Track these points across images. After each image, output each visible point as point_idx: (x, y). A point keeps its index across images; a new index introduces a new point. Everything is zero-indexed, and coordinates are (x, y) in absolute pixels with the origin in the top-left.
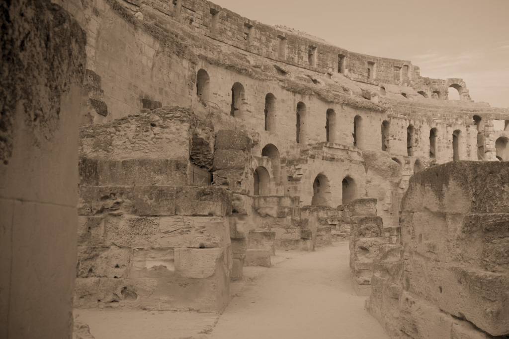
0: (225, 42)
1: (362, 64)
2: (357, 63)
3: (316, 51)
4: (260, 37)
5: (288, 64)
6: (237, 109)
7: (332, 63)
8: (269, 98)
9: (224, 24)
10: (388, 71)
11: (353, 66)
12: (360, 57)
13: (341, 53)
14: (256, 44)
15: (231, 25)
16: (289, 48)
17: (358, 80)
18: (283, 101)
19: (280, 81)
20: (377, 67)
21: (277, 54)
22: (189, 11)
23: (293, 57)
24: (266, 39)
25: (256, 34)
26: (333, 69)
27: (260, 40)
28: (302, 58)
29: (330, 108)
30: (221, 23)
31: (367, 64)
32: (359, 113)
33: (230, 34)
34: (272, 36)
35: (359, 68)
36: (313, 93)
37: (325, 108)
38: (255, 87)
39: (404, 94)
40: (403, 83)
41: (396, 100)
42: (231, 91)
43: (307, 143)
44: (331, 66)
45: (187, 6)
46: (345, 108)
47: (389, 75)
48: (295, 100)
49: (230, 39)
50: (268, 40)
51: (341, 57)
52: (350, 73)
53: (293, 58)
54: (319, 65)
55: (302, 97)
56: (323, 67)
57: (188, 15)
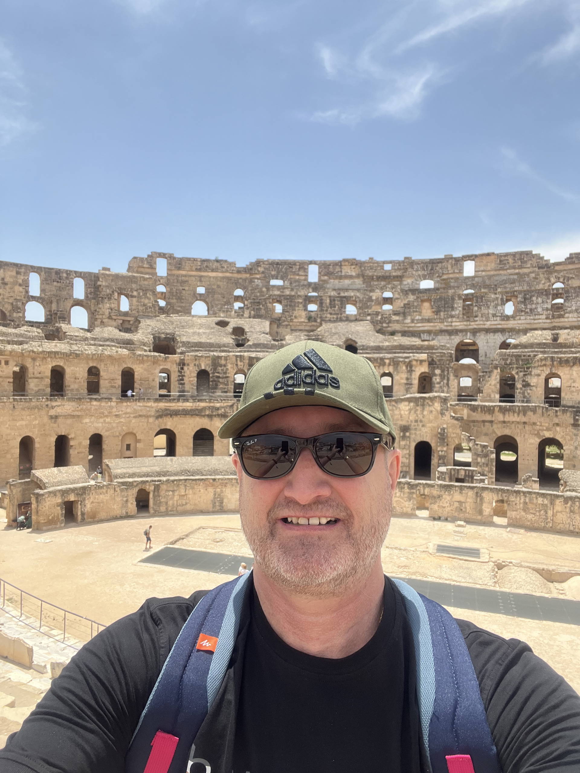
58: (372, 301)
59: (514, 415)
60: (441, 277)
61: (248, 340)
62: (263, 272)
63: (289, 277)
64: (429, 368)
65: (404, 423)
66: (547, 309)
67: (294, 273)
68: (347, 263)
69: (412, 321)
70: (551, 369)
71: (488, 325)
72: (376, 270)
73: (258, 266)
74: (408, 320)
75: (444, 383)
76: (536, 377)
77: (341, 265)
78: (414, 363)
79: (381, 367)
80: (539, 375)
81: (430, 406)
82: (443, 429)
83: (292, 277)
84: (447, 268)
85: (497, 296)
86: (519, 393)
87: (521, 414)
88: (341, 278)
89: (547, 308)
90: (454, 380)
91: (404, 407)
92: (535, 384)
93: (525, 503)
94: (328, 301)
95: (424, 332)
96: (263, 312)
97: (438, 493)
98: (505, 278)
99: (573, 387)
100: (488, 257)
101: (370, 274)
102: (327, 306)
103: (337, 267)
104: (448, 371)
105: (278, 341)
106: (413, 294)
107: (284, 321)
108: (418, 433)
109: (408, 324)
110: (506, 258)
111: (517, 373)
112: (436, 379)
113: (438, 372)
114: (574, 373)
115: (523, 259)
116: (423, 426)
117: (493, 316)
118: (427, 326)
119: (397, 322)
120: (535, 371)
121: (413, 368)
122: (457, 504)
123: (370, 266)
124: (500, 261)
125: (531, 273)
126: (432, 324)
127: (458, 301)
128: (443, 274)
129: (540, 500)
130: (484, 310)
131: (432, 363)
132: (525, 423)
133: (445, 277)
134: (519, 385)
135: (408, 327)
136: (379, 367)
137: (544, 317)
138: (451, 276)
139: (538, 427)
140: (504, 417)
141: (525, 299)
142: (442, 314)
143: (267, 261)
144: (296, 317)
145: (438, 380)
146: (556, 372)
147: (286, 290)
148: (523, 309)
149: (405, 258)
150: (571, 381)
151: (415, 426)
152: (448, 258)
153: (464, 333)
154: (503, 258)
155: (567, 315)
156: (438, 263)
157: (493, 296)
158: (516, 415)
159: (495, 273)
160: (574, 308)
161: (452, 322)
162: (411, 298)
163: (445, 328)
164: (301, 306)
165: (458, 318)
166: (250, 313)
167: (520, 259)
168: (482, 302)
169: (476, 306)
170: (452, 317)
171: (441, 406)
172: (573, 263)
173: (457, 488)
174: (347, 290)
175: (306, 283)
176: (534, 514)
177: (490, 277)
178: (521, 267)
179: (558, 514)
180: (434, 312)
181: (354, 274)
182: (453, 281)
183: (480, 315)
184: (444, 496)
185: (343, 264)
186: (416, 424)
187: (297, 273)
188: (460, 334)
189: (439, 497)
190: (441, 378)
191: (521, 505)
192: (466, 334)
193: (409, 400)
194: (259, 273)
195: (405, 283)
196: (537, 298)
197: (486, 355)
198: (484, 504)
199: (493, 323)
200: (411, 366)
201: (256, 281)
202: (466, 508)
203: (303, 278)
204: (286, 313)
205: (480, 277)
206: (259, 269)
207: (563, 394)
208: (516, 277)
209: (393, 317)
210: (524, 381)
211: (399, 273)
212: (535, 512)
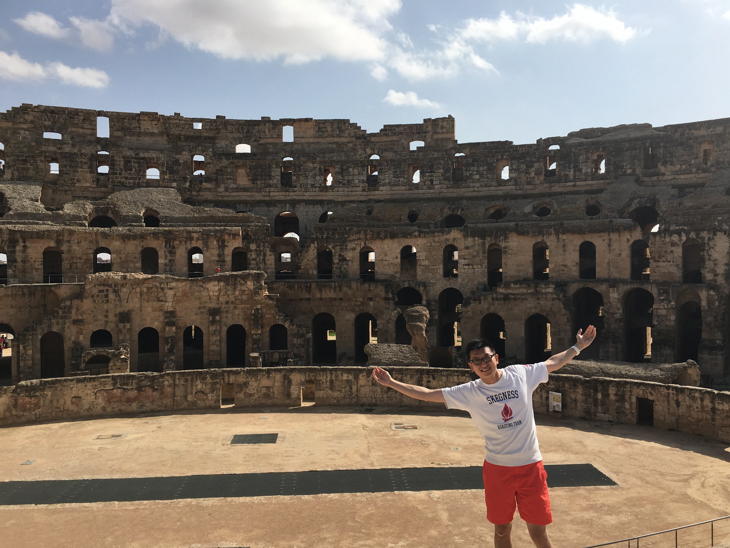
58: (179, 165)
59: (330, 292)
60: (258, 141)
61: (10, 209)
62: (32, 122)
63: (69, 130)
64: (243, 242)
65: (213, 305)
66: (363, 182)
67: (77, 125)
68: (146, 118)
69: (226, 189)
70: (365, 243)
71: (308, 196)
72: (183, 128)
73: (24, 113)
74: (221, 189)
75: (260, 259)
76: (351, 251)
77: (139, 120)
78: (226, 237)
79: (188, 242)
80: (354, 249)
81: (241, 284)
82: (258, 310)
83: (73, 129)
84: (265, 132)
85: (315, 165)
86: (336, 268)
87: (337, 290)
88: (139, 134)
89: (363, 180)
90: (270, 255)
91: (213, 287)
92: (350, 259)
93: (332, 381)
94: (122, 163)
95: (240, 202)
96: (31, 173)
97: (244, 380)
98: (324, 146)
99: (385, 260)
100: (307, 123)
101: (177, 133)
102: (120, 168)
103: (134, 121)
104: (264, 246)
105: (52, 210)
106: (227, 159)
107: (63, 185)
108: (229, 316)
109: (221, 192)
110: (324, 126)
111: (334, 247)
112: (251, 255)
113: (253, 247)
114: (386, 246)
115: (341, 128)
116: (235, 308)
117: (312, 187)
118: (244, 196)
119: (209, 190)
120: (350, 245)
121: (226, 244)
122: (264, 390)
123: (176, 123)
124: (319, 128)
125: (348, 142)
126: (249, 194)
127: (276, 169)
128: (260, 138)
129: (345, 377)
130: (302, 180)
131: (246, 238)
132: (341, 299)
133: (262, 141)
134: (336, 261)
135: (222, 196)
136: (186, 242)
137: (360, 189)
138: (270, 141)
139: (353, 302)
140: (321, 295)
141: (342, 170)
142: (259, 182)
143: (38, 107)
144: (78, 181)
145: (254, 256)
146: (370, 245)
147: (65, 146)
148: (341, 181)
149: (217, 117)
150: (383, 255)
151: (225, 308)
152: (266, 120)
153: (283, 205)
154: (321, 125)
155: (381, 188)
156: (254, 125)
157: (311, 165)
158: (332, 291)
159: (316, 140)
160: (387, 181)
161: (270, 192)
162: (225, 162)
163: (263, 198)
164: (86, 166)
165: (276, 187)
166: (13, 174)
167: (338, 128)
168: (300, 171)
169: (294, 175)
170: (270, 186)
171: (254, 285)
172: (387, 135)
173: (264, 373)
174: (147, 150)
175: (92, 138)
176: (340, 391)
177: (309, 144)
178: (339, 136)
179: (362, 389)
180: (250, 180)
181: (156, 131)
182: (271, 146)
183: (299, 185)
184: (250, 383)
185: (141, 118)
186: (227, 306)
187: (80, 125)
188: (279, 206)
189: (246, 384)
190: (257, 255)
191: (328, 383)
192: (286, 205)
193: (219, 279)
194: (26, 122)
195: (219, 145)
196: (353, 170)
197: (306, 229)
198: (292, 387)
199: (312, 194)
200: (223, 241)
201: (22, 132)
202: (273, 393)
203: (90, 132)
204: (65, 175)
205: (300, 144)
206: (27, 117)
207: (376, 268)
208: (335, 146)
209: (204, 184)
210: (340, 255)
211: (211, 134)
212: (340, 389)
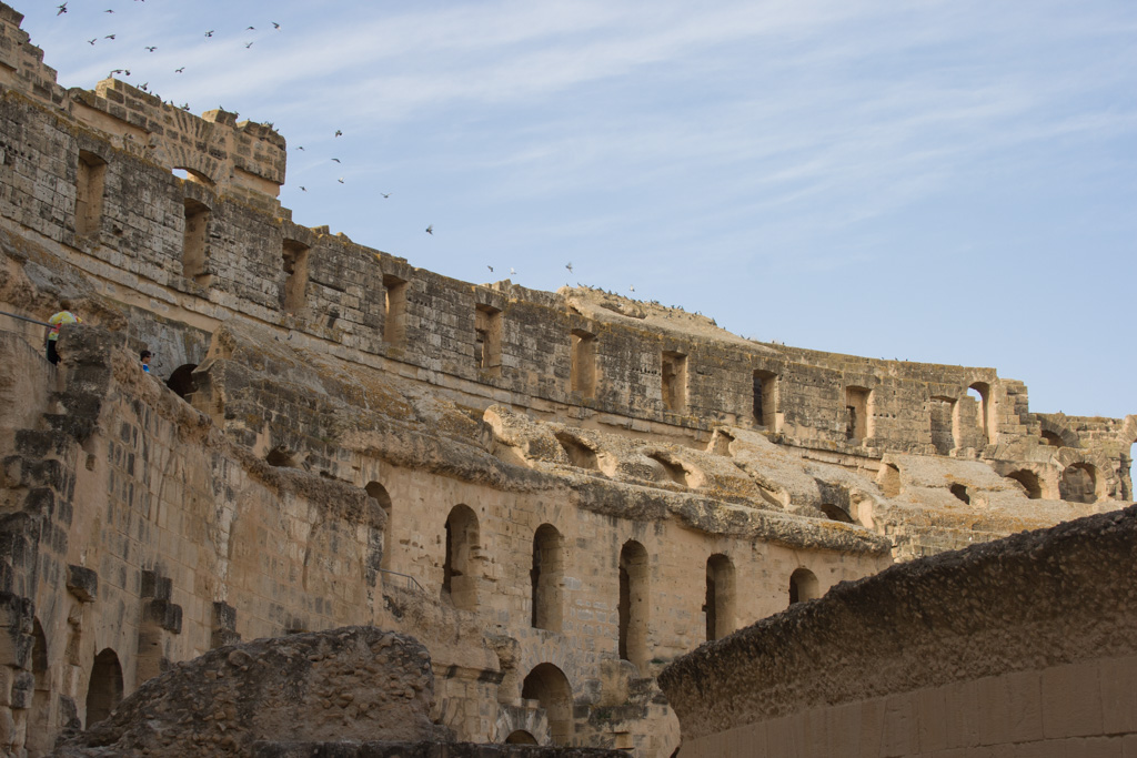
0: (423, 365)
1: (829, 396)
2: (814, 395)
3: (686, 366)
4: (522, 340)
5: (600, 411)
6: (458, 573)
7: (736, 399)
8: (545, 539)
9: (421, 315)
10: (914, 413)
11: (802, 404)
12: (823, 376)
13: (762, 367)
14: (509, 360)
15: (440, 315)
16: (604, 364)
17: (816, 446)
18: (582, 543)
19: (575, 488)
20: (877, 401)
21: (568, 386)
22: (327, 291)
23: (617, 388)
24: (539, 343)
25: (508, 333)
26: (738, 417)
27: (520, 348)
28: (642, 390)
29: (719, 551)
30: (413, 313)
31: (844, 394)
32: (805, 561)
33: (436, 340)
34: (555, 333)
35: (820, 408)
36: (668, 515)
37: (701, 552)
38: (505, 513)
39: (959, 491)
40: (963, 447)
41: (928, 514)
42: (445, 530)
43: (649, 656)
44: (730, 408)
45: (322, 279)
46: (764, 549)
47: (916, 425)
48: (615, 538)
49: (437, 353)
50: (544, 348)
51: (762, 380)
52: (792, 425)
53: (615, 394)
54: (693, 407)
55: (636, 528)
56: (707, 414)
57: (324, 303)
